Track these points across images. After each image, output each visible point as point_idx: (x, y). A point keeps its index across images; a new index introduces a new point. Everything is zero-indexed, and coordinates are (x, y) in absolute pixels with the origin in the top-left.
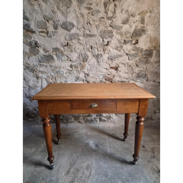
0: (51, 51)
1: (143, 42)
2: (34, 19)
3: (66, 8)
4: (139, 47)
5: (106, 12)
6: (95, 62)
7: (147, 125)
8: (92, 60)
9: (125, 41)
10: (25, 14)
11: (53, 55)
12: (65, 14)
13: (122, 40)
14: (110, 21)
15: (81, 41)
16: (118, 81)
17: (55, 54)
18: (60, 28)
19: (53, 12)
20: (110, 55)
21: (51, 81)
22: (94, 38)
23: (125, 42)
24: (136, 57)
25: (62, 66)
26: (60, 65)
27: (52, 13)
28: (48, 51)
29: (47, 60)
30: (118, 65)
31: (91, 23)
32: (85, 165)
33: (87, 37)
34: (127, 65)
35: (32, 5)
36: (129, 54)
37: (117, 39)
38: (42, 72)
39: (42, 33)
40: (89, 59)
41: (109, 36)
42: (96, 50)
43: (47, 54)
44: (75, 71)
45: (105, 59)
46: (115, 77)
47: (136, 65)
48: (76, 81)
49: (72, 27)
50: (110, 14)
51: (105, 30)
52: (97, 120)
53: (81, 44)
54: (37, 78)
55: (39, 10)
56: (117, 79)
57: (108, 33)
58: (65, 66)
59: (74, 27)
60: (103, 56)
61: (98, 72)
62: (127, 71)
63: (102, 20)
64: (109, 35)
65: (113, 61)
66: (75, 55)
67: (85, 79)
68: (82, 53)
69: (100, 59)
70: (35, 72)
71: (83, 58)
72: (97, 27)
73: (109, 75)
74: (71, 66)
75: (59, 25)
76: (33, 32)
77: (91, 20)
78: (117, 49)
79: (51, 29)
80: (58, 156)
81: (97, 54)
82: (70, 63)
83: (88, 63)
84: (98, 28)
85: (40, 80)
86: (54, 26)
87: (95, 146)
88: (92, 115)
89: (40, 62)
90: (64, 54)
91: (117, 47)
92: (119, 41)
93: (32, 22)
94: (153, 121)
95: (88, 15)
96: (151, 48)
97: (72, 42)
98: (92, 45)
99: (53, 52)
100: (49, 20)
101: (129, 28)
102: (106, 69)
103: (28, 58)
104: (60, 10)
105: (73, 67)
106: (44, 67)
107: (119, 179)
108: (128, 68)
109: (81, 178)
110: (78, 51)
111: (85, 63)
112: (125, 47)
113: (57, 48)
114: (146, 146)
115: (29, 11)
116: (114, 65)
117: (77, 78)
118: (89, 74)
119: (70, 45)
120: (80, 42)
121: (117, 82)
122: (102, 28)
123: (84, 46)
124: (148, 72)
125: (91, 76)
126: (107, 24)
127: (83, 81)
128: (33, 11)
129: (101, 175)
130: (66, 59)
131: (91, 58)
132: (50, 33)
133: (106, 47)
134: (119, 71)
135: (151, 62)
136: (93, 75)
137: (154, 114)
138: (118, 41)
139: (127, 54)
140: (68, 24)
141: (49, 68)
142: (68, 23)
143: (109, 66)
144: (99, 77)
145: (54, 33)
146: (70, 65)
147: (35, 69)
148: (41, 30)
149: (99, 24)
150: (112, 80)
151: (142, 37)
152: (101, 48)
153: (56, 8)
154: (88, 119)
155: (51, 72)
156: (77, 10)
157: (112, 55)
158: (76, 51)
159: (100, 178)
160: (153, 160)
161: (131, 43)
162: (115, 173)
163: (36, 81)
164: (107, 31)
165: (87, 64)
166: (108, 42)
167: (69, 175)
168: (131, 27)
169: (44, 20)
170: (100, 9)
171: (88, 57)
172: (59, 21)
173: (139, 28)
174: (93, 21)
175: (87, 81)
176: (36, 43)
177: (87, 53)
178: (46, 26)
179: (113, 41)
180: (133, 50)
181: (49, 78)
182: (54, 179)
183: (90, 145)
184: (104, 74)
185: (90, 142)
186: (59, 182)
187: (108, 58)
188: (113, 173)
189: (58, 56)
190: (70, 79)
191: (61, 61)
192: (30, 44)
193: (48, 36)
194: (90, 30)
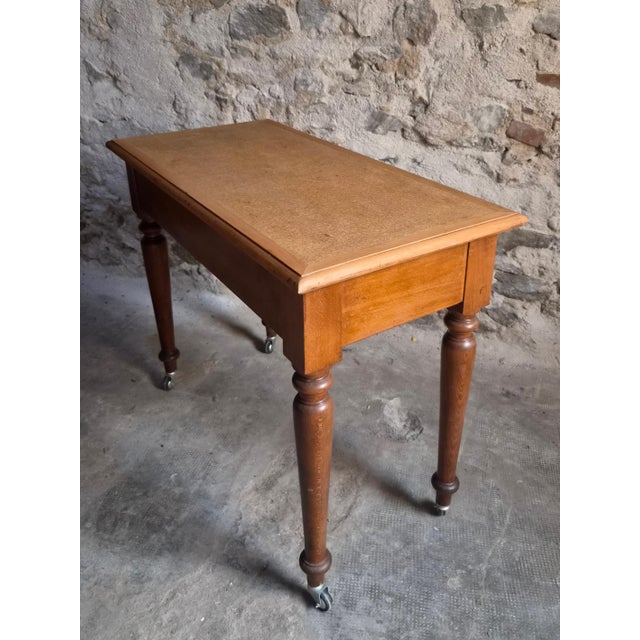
6: (468, 46)
8: (453, 36)
11: (283, 6)
17: (293, 2)
20: (544, 13)
25: (318, 60)
26: (310, 53)
29: (261, 30)
38: (238, 80)
40: (438, 31)
43: (262, 3)
44: (372, 85)
45: (518, 33)
48: (372, 128)
54: (221, 102)
58: (329, 58)
60: (507, 20)
61: (475, 96)
66: (378, 10)
67: (410, 122)
68: (410, 2)
69: (490, 31)
70: (213, 79)
71: (412, 23)
73: (530, 111)
74: (356, 61)
80: (250, 420)
81: (478, 5)
82: (351, 46)
83: (430, 52)
85: (229, 114)
87: (406, 421)
89: (233, 35)
90: (329, 2)
102: (518, 82)
105: (366, 66)
106: (248, 60)
107: (459, 566)
111: (420, 47)
117: (378, 119)
118: (430, 101)
125: (441, 110)
127: (403, 130)
129: (389, 532)
130: (335, 27)
131: (449, 26)
136: (449, 108)
141: (266, 63)
143: (535, 71)
144: (477, 119)
146: (350, 55)
147: (214, 67)
150: (544, 139)
155: (272, 83)
159: (382, 542)
162: (448, 540)
163: (214, 115)
165: (428, 57)
167: (270, 495)
171: (434, 21)
175: (418, 133)
181: (263, 105)
182: (213, 490)
183: (385, 413)
184: (505, 107)
185: (392, 401)
186: (226, 507)
187: (533, 29)
188: (440, 539)
189: (305, 14)
190: (345, 120)
191: (314, 33)
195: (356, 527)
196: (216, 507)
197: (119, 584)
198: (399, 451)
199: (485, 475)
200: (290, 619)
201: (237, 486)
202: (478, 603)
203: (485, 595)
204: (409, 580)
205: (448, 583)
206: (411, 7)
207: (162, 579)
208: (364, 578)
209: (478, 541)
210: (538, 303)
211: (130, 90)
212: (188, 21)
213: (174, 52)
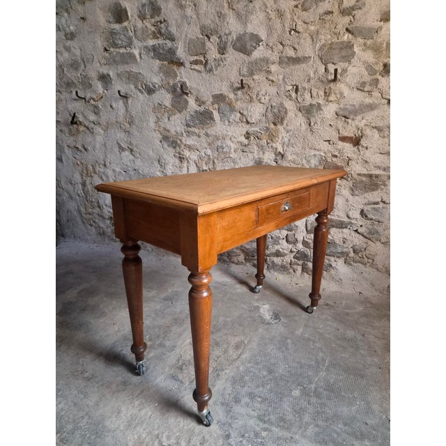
0: (209, 103)
2: (183, 36)
3: (246, 2)
6: (303, 125)
8: (296, 120)
9: (386, 65)
10: (169, 29)
11: (212, 110)
12: (244, 17)
13: (377, 63)
14: (347, 19)
15: (273, 76)
16: (359, 175)
17: (217, 107)
18: (230, 50)
19: (219, 17)
20: (342, 106)
21: (205, 168)
22: (303, 65)
23: (387, 69)
25: (228, 136)
26: (225, 132)
27: (217, 18)
28: (204, 103)
29: (201, 122)
30: (361, 132)
31: (299, 28)
32: (234, 341)
33: (287, 63)
34: (387, 133)
35: (182, 7)
37: (365, 62)
38: (190, 148)
39: (196, 64)
40: (288, 118)
41: (343, 57)
42: (306, 94)
43: (202, 109)
44: (255, 147)
45: (329, 117)
46: (352, 163)
49: (255, 45)
50: (349, 1)
51: (332, 43)
52: (295, 267)
53: (273, 81)
55: (194, 16)
56: (356, 168)
57: (341, 49)
58: (234, 135)
59: (261, 44)
60: (322, 110)
61: (307, 150)
62: (388, 149)
63: (328, 17)
64: (344, 53)
65: (350, 121)
66: (258, 110)
67: (274, 164)
68: (274, 104)
69: (314, 116)
70: (178, 148)
71: (275, 115)
72: (314, 37)
73: (336, 156)
74: (248, 136)
75: (229, 44)
76: (181, 64)
77: (300, 23)
78: (361, 90)
79: (213, 53)
81: (308, 104)
82: (245, 128)
83: (284, 128)
84: (315, 40)
85: (185, 165)
86: (220, 48)
87: (272, 315)
88: (286, 255)
89: (188, 125)
90: (234, 107)
91: (364, 84)
92: (370, 68)
93: (180, 43)
95: (293, 11)
97: (253, 79)
98: (297, 84)
99: (213, 104)
100: (212, 35)
102: (329, 141)
103: (169, 119)
104: (233, 9)
105: (252, 138)
106: (195, 137)
107: (298, 385)
110: (265, 100)
111: (279, 126)
112: (384, 81)
113: (222, 94)
115: (176, 20)
116: (350, 131)
117: (258, 163)
118: (285, 154)
119: (249, 86)
120: (271, 78)
121: (355, 176)
122: (325, 37)
123: (279, 87)
126: (339, 27)
128: (183, 21)
130: (237, 119)
131: (293, 115)
132: (212, 63)
133: (332, 84)
134: (363, 147)
136: (294, 156)
138: (366, 69)
140: (247, 38)
141: (203, 139)
142: (247, 35)
143: (338, 135)
144: (308, 162)
145: (218, 63)
146: (244, 133)
147: (179, 142)
148: (195, 58)
149: (320, 30)
152: (319, 88)
153: (226, 5)
154: (275, 262)
155: (206, 148)
156: (270, 2)
157: (348, 107)
158: (260, 101)
159: (257, 371)
162: (293, 372)
163: (178, 166)
164: (337, 43)
165: (283, 131)
166: (336, 70)
169: (201, 36)
171: (286, 113)
172: (230, 34)
174: (305, 23)
176: (183, 86)
177: (284, 102)
178: (204, 49)
179: (351, 70)
181: (202, 160)
182: (168, 343)
183: (261, 311)
184: (324, 155)
185: (265, 306)
186: (174, 352)
187: (336, 114)
188: (289, 371)
189: (223, 113)
190: (242, 165)
191: (227, 123)
192: (173, 90)
193: (206, 70)
194: (296, 46)
195: (243, 364)
197: (114, 386)
198: (267, 329)
199: (314, 342)
201: (180, 342)
202: (309, 403)
203: (314, 400)
204: (271, 391)
205: (293, 393)
206: (275, 107)
207: (137, 384)
208: (246, 388)
209: (310, 373)
210: (343, 259)
211: (138, 155)
212: (166, 120)
213: (159, 136)
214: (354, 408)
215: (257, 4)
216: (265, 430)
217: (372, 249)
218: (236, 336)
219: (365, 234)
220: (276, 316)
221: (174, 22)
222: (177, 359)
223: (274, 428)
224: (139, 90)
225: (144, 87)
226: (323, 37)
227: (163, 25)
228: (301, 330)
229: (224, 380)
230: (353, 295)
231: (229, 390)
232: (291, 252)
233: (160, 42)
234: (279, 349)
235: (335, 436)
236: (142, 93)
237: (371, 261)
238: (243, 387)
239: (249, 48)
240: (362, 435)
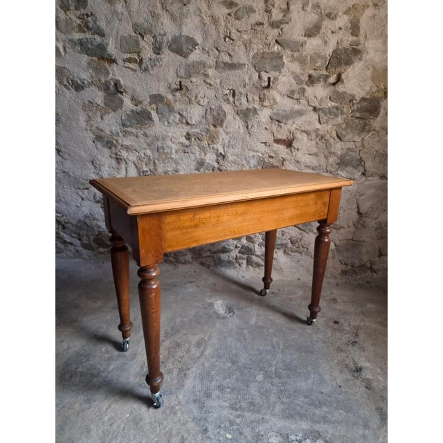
0: (146, 103)
1: (355, 80)
3: (179, 5)
4: (345, 92)
5: (268, 11)
6: (241, 127)
7: (360, 282)
8: (234, 123)
9: (310, 76)
10: (98, 23)
11: (150, 110)
12: (178, 19)
13: (303, 74)
14: (276, 32)
15: (211, 80)
17: (155, 107)
18: (166, 51)
19: (153, 17)
20: (275, 111)
21: (145, 169)
22: (239, 71)
23: (312, 80)
24: (336, 116)
25: (169, 136)
26: (165, 133)
27: (151, 17)
28: (140, 102)
29: (138, 122)
30: (293, 135)
31: (234, 36)
32: (194, 339)
33: (223, 68)
34: (314, 136)
35: (111, 2)
36: (319, 109)
37: (293, 73)
38: (127, 148)
39: (130, 63)
40: (227, 121)
41: (274, 67)
42: (242, 99)
43: (139, 108)
44: (197, 148)
45: (264, 120)
46: (286, 163)
47: (338, 136)
48: (198, 169)
49: (191, 48)
50: (277, 15)
51: (264, 53)
52: (240, 261)
53: (210, 85)
54: (118, 160)
55: (125, 13)
56: (290, 168)
57: (272, 59)
58: (175, 136)
59: (197, 47)
60: (258, 114)
61: (247, 151)
62: (315, 150)
63: (259, 28)
64: (275, 63)
65: (283, 125)
66: (198, 112)
67: (216, 165)
68: (213, 107)
69: (251, 120)
70: (113, 148)
71: (214, 118)
72: (247, 45)
73: (272, 157)
74: (188, 137)
75: (164, 45)
76: (112, 61)
77: (233, 31)
78: (291, 97)
79: (148, 53)
81: (244, 108)
82: (186, 129)
83: (224, 130)
84: (248, 48)
85: (123, 166)
86: (155, 47)
87: (226, 310)
88: (231, 250)
89: (124, 125)
90: (173, 108)
91: (293, 92)
92: (297, 78)
93: (111, 39)
94: (375, 274)
95: (227, 18)
96: (376, 95)
97: (191, 82)
98: (234, 88)
99: (150, 105)
100: (145, 33)
101: (322, 46)
103: (102, 118)
104: (167, 11)
105: (193, 139)
106: (132, 138)
107: (261, 370)
108: (317, 143)
109: (182, 358)
110: (204, 102)
111: (220, 130)
112: (310, 91)
113: (159, 95)
114: (342, 321)
115: (106, 15)
116: (283, 135)
117: (201, 164)
118: (226, 155)
119: (187, 88)
120: (208, 81)
122: (257, 47)
123: (217, 90)
124: (367, 153)
126: (270, 38)
127: (213, 170)
128: (113, 16)
129: (224, 359)
130: (177, 120)
131: (232, 118)
132: (146, 62)
133: (266, 90)
134: (294, 148)
135: (374, 130)
136: (235, 157)
137: (377, 258)
138: (295, 79)
139: (315, 109)
140: (183, 40)
141: (142, 139)
142: (183, 37)
143: (273, 138)
144: (248, 162)
145: (154, 62)
146: (185, 134)
147: (114, 142)
148: (128, 56)
149: (253, 39)
151: (352, 66)
152: (254, 94)
153: (159, 5)
154: (222, 257)
155: (145, 149)
156: (204, 8)
157: (281, 112)
158: (198, 103)
159: (221, 365)
160: (350, 348)
161: (325, 81)
162: (254, 359)
163: (115, 167)
164: (268, 53)
165: (223, 133)
166: (269, 78)
168: (326, 43)
169: (134, 34)
170: (254, 5)
171: (225, 115)
172: (165, 35)
173: (346, 44)
174: (239, 31)
176: (117, 84)
177: (223, 106)
178: (138, 47)
179: (282, 79)
180: (330, 98)
181: (141, 161)
183: (215, 307)
184: (261, 156)
185: (218, 302)
186: (135, 360)
187: (270, 118)
188: (250, 359)
189: (161, 114)
190: (184, 166)
191: (166, 123)
192: (105, 87)
193: (141, 69)
194: (231, 53)
195: (207, 360)
196: (130, 361)
197: (77, 406)
198: (224, 323)
199: (267, 329)
200: (177, 408)
202: (272, 384)
203: (276, 381)
204: (237, 380)
205: (257, 378)
206: (213, 109)
208: (214, 382)
209: (269, 358)
210: (282, 250)
211: (67, 156)
212: (99, 119)
213: (92, 135)
214: (310, 381)
215: (191, 7)
216: (239, 416)
217: (306, 239)
218: (196, 334)
219: (300, 226)
220: (230, 310)
221: (103, 17)
222: (140, 366)
223: (246, 414)
224: (65, 85)
225: (70, 82)
226: (255, 46)
227: (90, 19)
228: (254, 320)
229: (192, 379)
230: (292, 282)
231: (199, 387)
232: (236, 247)
233: (87, 36)
234: (238, 340)
235: (299, 408)
236: (68, 89)
237: (305, 250)
238: (211, 381)
239: (185, 50)
240: (320, 403)
